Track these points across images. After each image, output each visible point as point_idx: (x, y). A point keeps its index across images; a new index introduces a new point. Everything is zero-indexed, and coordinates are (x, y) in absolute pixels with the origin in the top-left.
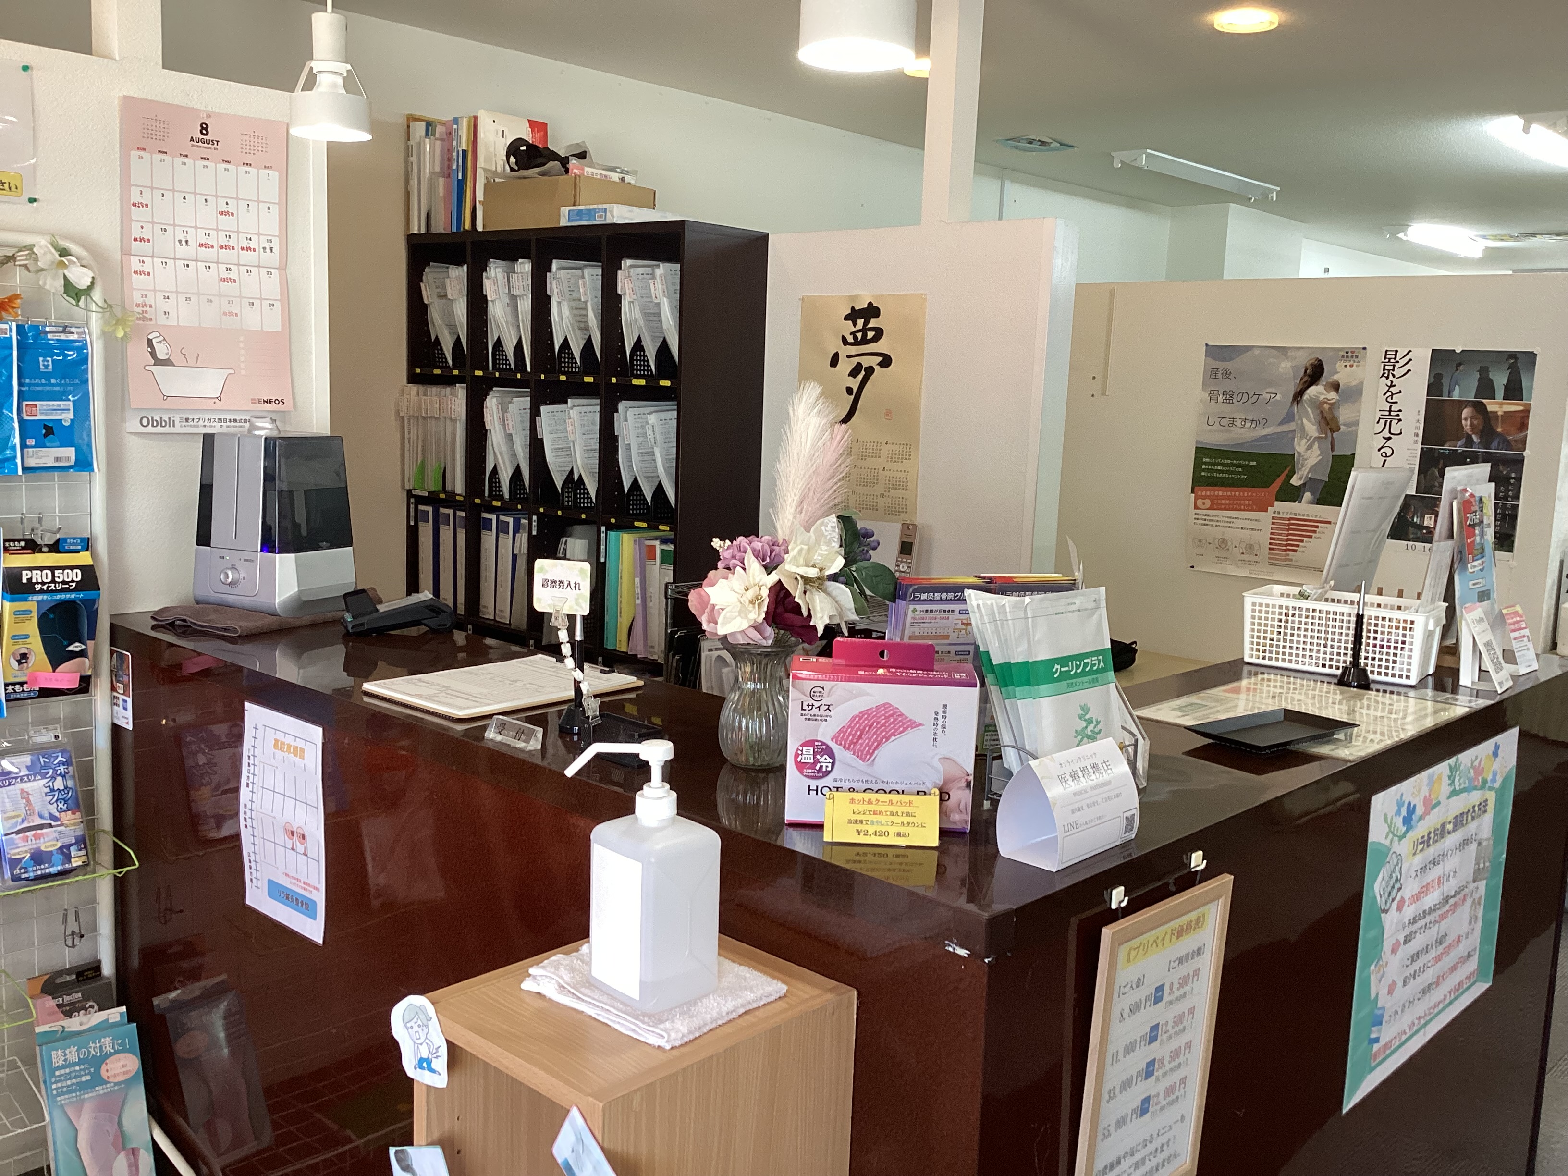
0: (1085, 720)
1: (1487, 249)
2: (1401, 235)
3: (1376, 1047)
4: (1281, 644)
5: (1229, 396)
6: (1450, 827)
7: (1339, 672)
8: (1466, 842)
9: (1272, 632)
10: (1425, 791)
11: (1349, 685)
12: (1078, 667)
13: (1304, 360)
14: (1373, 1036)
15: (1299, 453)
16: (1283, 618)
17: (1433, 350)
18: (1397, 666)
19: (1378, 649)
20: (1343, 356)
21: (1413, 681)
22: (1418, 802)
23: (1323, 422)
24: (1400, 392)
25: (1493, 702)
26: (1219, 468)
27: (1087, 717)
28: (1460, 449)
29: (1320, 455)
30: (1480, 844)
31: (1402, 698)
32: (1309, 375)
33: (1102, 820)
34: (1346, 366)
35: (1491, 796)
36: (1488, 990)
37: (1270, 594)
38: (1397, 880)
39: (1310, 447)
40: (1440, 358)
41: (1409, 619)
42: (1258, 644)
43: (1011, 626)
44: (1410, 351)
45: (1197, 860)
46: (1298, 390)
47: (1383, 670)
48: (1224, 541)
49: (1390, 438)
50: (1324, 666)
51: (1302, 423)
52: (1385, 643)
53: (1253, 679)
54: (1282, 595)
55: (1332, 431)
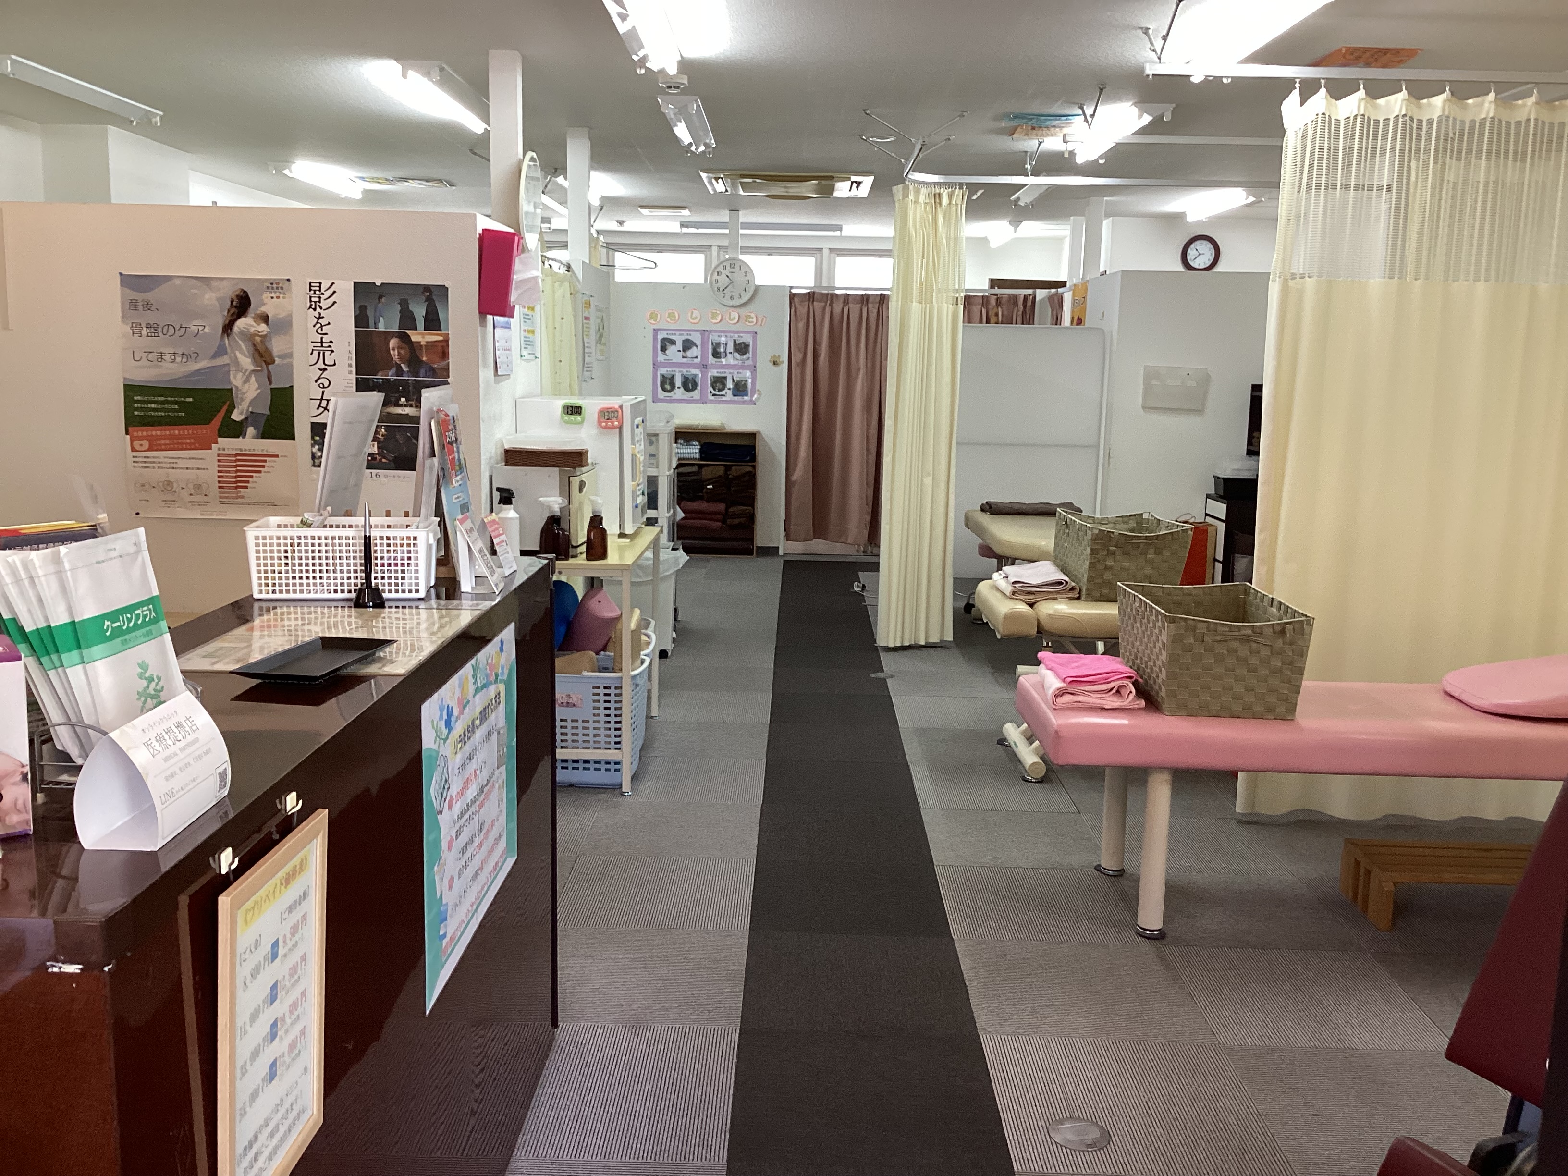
0: (146, 679)
1: (366, 192)
2: (286, 172)
3: (445, 941)
4: (290, 575)
5: (153, 328)
6: (477, 722)
7: (353, 595)
8: (489, 734)
9: (280, 565)
10: (458, 693)
11: (366, 606)
12: (129, 620)
13: (229, 292)
14: (441, 933)
15: (237, 387)
16: (289, 548)
17: (355, 283)
18: (406, 581)
19: (386, 568)
20: (268, 288)
21: (422, 594)
22: (454, 705)
23: (257, 354)
24: (329, 324)
25: (494, 603)
26: (153, 406)
27: (147, 675)
28: (392, 378)
29: (257, 389)
30: (499, 733)
31: (414, 611)
32: (236, 307)
33: (198, 781)
34: (272, 298)
35: (502, 687)
36: (515, 863)
37: (267, 526)
38: (446, 781)
39: (246, 381)
40: (362, 290)
41: (412, 535)
42: (266, 578)
43: (44, 583)
44: (333, 283)
45: (292, 802)
46: (227, 322)
47: (393, 588)
48: (169, 483)
49: (325, 369)
50: (336, 591)
51: (235, 356)
52: (392, 562)
53: (265, 617)
54: (279, 526)
55: (267, 364)
